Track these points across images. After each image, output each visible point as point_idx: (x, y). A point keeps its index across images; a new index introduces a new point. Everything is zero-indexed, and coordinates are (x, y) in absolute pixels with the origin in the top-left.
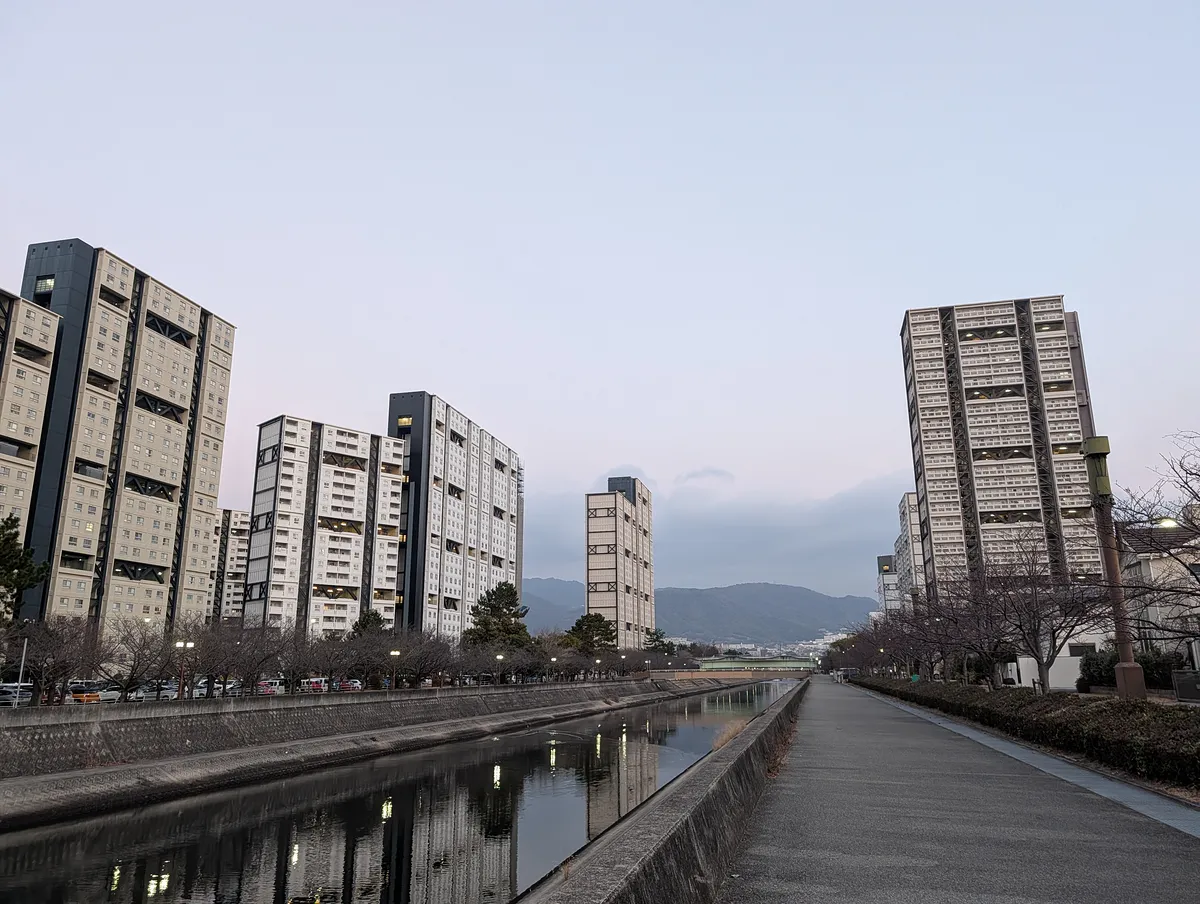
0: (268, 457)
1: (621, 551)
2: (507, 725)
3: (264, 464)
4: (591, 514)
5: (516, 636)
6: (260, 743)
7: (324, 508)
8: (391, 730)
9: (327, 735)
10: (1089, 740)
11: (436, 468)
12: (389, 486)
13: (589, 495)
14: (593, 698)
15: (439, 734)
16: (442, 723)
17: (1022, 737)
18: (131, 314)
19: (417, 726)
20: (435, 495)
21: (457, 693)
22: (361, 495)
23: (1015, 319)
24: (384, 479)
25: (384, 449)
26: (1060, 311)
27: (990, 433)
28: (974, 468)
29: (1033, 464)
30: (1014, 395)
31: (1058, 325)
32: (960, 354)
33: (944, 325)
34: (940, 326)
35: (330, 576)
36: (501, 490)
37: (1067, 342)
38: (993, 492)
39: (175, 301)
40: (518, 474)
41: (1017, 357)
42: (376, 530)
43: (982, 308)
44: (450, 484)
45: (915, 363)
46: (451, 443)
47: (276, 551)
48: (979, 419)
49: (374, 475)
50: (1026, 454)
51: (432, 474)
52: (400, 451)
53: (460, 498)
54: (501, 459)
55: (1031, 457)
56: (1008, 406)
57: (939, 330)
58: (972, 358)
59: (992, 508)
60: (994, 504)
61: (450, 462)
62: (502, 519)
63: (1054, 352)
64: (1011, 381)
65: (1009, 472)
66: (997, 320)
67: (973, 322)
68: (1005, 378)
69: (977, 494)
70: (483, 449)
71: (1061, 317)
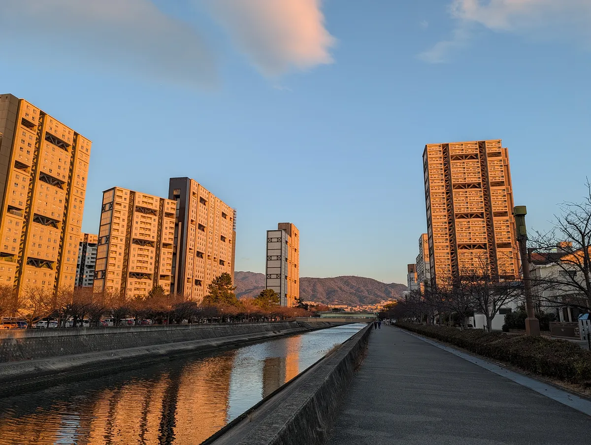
0: (107, 208)
1: (283, 259)
2: (224, 343)
3: (105, 211)
4: (269, 240)
5: (230, 300)
6: (99, 350)
7: (136, 234)
8: (166, 344)
9: (134, 347)
10: (512, 356)
11: (192, 216)
12: (168, 224)
13: (268, 231)
14: (267, 330)
15: (190, 347)
16: (192, 341)
17: (478, 353)
18: (38, 134)
19: (180, 343)
20: (192, 229)
21: (200, 327)
22: (154, 228)
23: (478, 151)
24: (166, 220)
25: (166, 206)
26: (500, 147)
27: (464, 206)
28: (456, 223)
29: (484, 221)
30: (477, 187)
31: (498, 154)
32: (451, 167)
33: (444, 153)
34: (442, 153)
35: (138, 268)
36: (224, 227)
37: (502, 162)
38: (465, 234)
39: (61, 127)
40: (233, 219)
41: (478, 169)
42: (161, 245)
43: (462, 145)
44: (199, 224)
45: (429, 170)
46: (200, 203)
47: (111, 255)
48: (459, 199)
49: (161, 218)
50: (481, 216)
51: (190, 218)
52: (174, 207)
53: (204, 231)
54: (225, 212)
55: (483, 218)
56: (473, 192)
57: (441, 155)
58: (456, 169)
59: (464, 242)
60: (465, 240)
61: (199, 212)
62: (225, 241)
63: (496, 167)
64: (475, 181)
65: (473, 224)
66: (469, 151)
67: (457, 151)
68: (472, 179)
69: (457, 235)
70: (216, 206)
71: (500, 150)
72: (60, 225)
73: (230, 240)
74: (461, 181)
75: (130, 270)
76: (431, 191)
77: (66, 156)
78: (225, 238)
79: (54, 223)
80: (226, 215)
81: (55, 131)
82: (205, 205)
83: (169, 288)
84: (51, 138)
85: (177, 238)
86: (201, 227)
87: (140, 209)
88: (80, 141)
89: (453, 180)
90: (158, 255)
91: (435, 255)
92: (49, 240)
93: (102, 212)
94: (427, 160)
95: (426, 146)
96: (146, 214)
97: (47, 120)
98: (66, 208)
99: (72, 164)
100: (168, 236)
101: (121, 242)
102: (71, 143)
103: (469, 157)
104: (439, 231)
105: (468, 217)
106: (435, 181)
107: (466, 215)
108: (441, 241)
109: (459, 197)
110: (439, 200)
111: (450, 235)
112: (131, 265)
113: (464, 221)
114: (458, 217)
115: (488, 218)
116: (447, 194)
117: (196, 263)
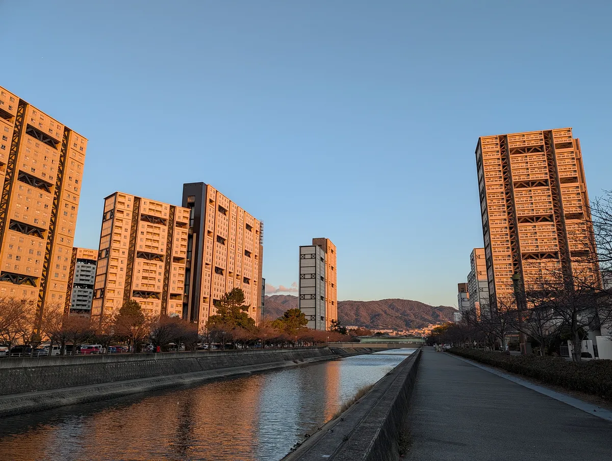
0: (108, 216)
1: (318, 277)
3: (106, 221)
4: (302, 257)
7: (141, 246)
11: (209, 226)
12: (181, 235)
13: (301, 247)
18: (16, 126)
20: (208, 241)
22: (163, 239)
23: (544, 142)
24: (177, 230)
25: (177, 214)
26: (570, 137)
27: (528, 207)
28: (518, 227)
29: (553, 225)
30: (543, 185)
31: (569, 145)
32: (511, 162)
33: (501, 146)
34: (499, 146)
35: (143, 286)
36: (250, 241)
37: (574, 154)
38: (530, 241)
39: (47, 121)
40: (260, 232)
41: (544, 163)
42: (172, 260)
43: (524, 135)
44: (218, 236)
45: (484, 167)
46: (219, 213)
47: (111, 270)
48: (522, 199)
49: (171, 228)
50: (549, 219)
51: (207, 229)
52: (188, 215)
53: (224, 244)
54: (249, 224)
55: (553, 221)
56: (539, 191)
57: (498, 148)
58: (517, 164)
59: (529, 250)
60: (530, 248)
61: (218, 223)
62: (250, 257)
63: (567, 161)
64: (541, 177)
65: (540, 229)
66: (533, 142)
67: (518, 143)
68: (537, 176)
69: (521, 242)
70: (239, 217)
71: (571, 140)
72: (46, 234)
73: (256, 256)
74: (524, 178)
75: (134, 288)
76: (487, 191)
77: (54, 154)
78: (250, 253)
79: (38, 232)
80: (252, 227)
81: (40, 124)
82: (225, 214)
83: (181, 309)
84: (34, 132)
85: (191, 251)
86: (221, 240)
87: (146, 218)
88: (73, 138)
89: (513, 178)
90: (167, 271)
91: (495, 266)
92: (31, 252)
93: (103, 222)
94: (481, 155)
95: (480, 138)
96: (154, 223)
97: (29, 111)
98: (55, 215)
99: (62, 164)
100: (180, 248)
101: (123, 256)
102: (60, 139)
103: (532, 150)
104: (499, 238)
105: (533, 220)
106: (492, 180)
107: (530, 218)
108: (501, 250)
109: (520, 196)
110: (496, 202)
111: (512, 243)
112: (135, 281)
113: (529, 226)
114: (521, 220)
115: (558, 222)
116: (507, 194)
117: (214, 280)
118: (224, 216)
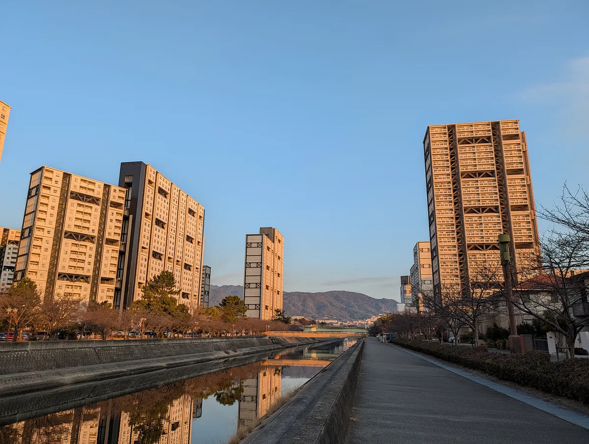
0: (34, 193)
1: (264, 267)
3: (31, 197)
4: (248, 245)
7: (70, 225)
12: (114, 216)
13: (247, 235)
20: (146, 225)
22: (95, 219)
23: (491, 133)
24: (111, 210)
25: (112, 193)
26: (517, 129)
27: (475, 197)
28: (464, 218)
29: (499, 217)
30: (490, 176)
31: (516, 137)
32: (459, 152)
33: (449, 136)
34: (447, 136)
35: (70, 268)
36: (192, 226)
37: (521, 146)
38: (475, 232)
40: (204, 219)
41: (492, 154)
42: (104, 241)
43: (472, 126)
44: (156, 219)
45: (432, 156)
46: (158, 195)
47: (34, 250)
48: (468, 190)
49: (104, 209)
50: (495, 210)
51: (145, 211)
52: (123, 195)
53: (163, 228)
54: (192, 209)
55: (498, 212)
56: (486, 182)
57: (447, 138)
58: (465, 154)
59: (475, 241)
60: (476, 239)
61: (157, 205)
62: (192, 243)
63: (513, 152)
64: (488, 168)
65: (485, 220)
66: (480, 132)
67: (466, 134)
68: (484, 167)
69: (466, 233)
70: (181, 201)
71: (518, 132)
73: (199, 242)
74: (470, 169)
75: (60, 270)
76: (435, 181)
78: (193, 239)
80: (195, 213)
82: (167, 197)
83: (112, 294)
85: (127, 234)
86: (160, 223)
87: (77, 196)
89: (460, 168)
90: (99, 254)
91: (440, 257)
93: (28, 198)
94: (429, 144)
95: (428, 127)
96: (85, 202)
100: (113, 230)
101: (48, 235)
104: (445, 228)
105: (479, 211)
106: (439, 169)
107: (476, 209)
108: (447, 240)
109: (468, 188)
110: (443, 190)
111: (458, 233)
112: (61, 263)
113: (475, 217)
114: (467, 211)
115: (503, 213)
116: (454, 184)
117: (151, 265)
118: (164, 199)
